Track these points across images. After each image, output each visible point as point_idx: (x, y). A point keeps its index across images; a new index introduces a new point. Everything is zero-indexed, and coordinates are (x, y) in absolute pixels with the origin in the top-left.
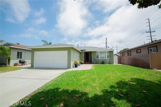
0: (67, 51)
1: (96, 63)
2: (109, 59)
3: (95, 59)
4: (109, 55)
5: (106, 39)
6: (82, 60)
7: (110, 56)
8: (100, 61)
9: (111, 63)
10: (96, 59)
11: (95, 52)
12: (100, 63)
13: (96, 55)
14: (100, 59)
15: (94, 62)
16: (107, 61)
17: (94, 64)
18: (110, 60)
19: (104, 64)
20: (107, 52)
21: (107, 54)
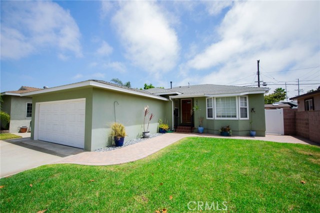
0: (84, 99)
1: (207, 131)
2: (248, 118)
3: (202, 119)
4: (248, 107)
7: (253, 109)
8: (217, 127)
9: (254, 133)
10: (207, 118)
11: (203, 98)
12: (215, 132)
13: (207, 108)
14: (216, 118)
15: (201, 129)
16: (241, 127)
17: (198, 133)
18: (251, 122)
19: (228, 135)
20: (241, 97)
21: (239, 104)
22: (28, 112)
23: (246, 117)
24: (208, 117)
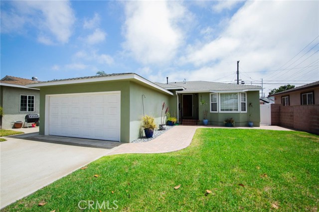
0: (120, 92)
1: (211, 123)
2: (246, 112)
3: (207, 112)
4: (246, 102)
5: (238, 62)
6: (172, 116)
7: (250, 104)
8: (221, 119)
9: (252, 124)
10: (211, 112)
11: (207, 94)
12: (219, 124)
13: (211, 102)
14: (220, 112)
15: (206, 121)
16: (242, 119)
17: (203, 124)
18: (249, 114)
19: (232, 126)
20: (242, 93)
21: (240, 100)
22: (22, 105)
23: (245, 110)
24: (212, 110)
